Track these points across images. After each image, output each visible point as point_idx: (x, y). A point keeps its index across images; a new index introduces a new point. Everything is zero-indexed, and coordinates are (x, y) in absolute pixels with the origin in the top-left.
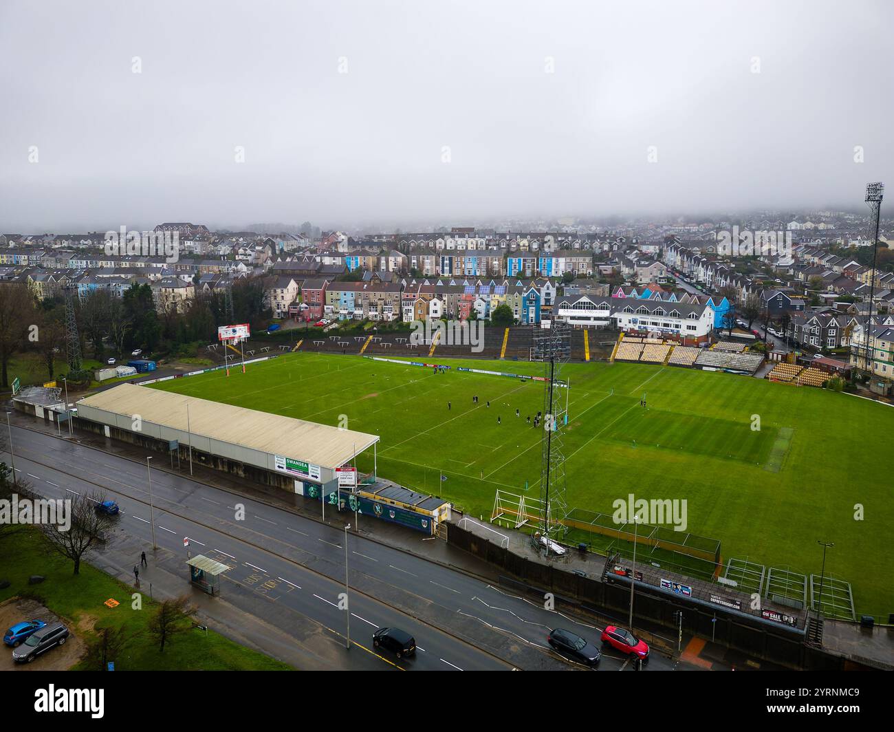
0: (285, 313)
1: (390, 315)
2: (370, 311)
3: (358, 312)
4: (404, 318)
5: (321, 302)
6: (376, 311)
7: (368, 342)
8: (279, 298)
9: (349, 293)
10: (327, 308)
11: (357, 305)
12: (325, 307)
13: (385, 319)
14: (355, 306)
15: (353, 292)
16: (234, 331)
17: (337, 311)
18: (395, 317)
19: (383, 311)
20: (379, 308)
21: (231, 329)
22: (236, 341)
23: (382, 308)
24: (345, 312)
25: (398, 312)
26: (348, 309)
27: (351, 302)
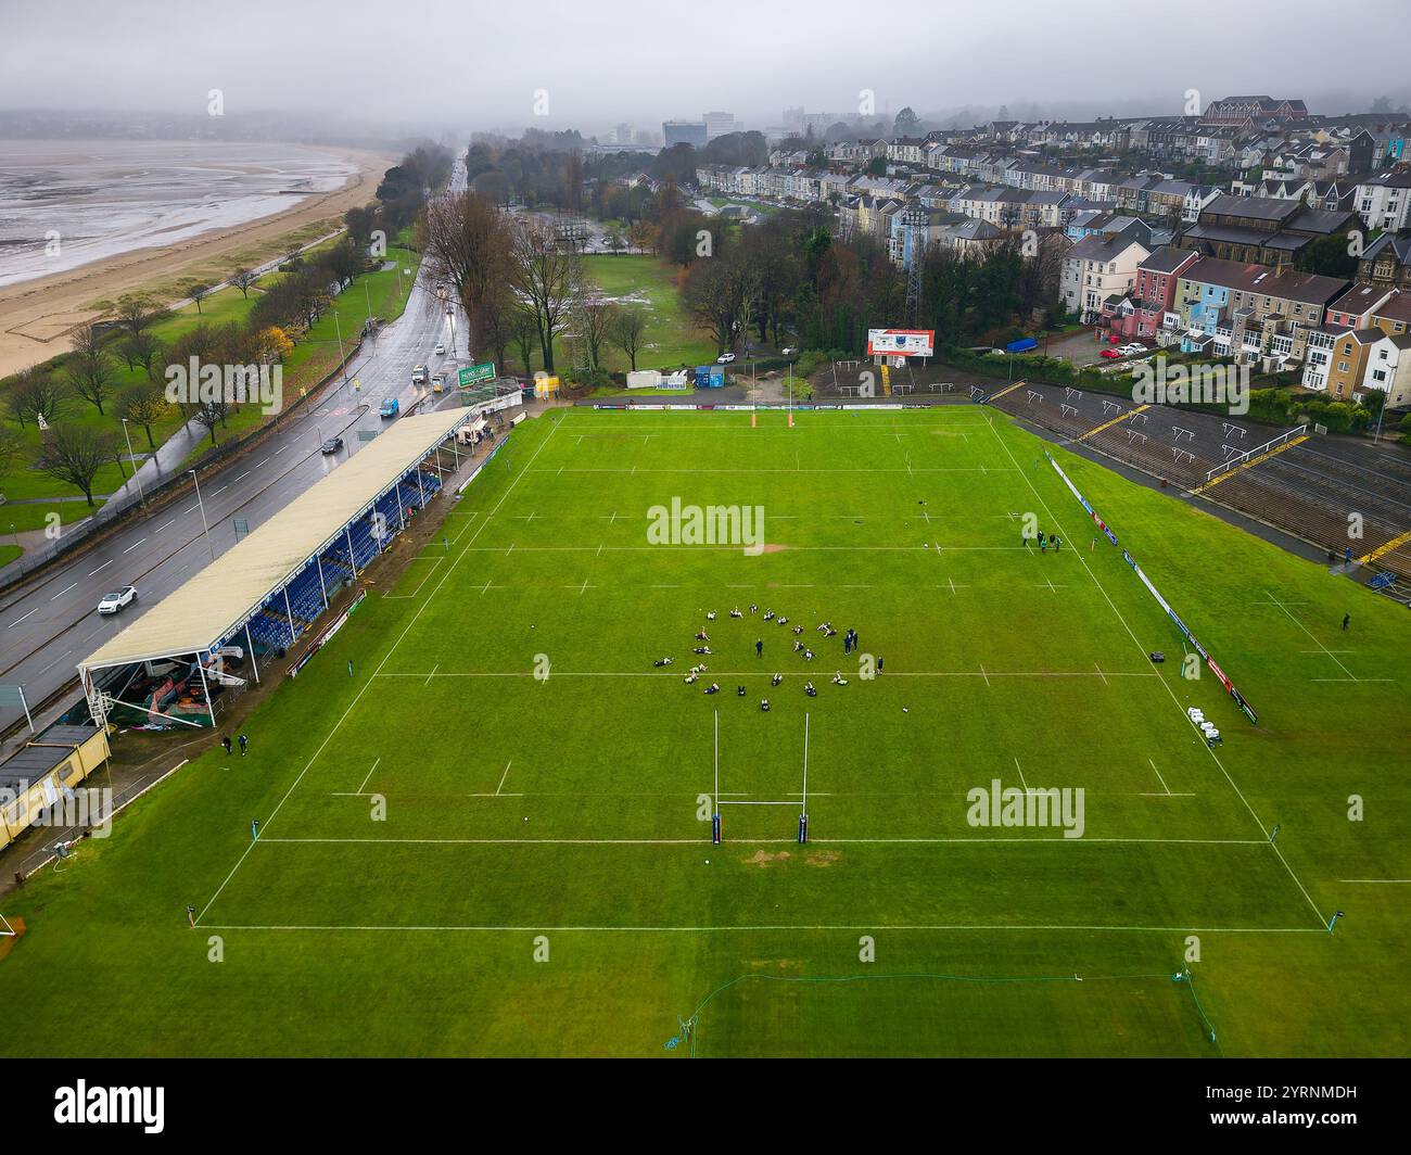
0: (1098, 315)
1: (1282, 359)
2: (1246, 341)
3: (1222, 339)
4: (1306, 375)
5: (1164, 303)
6: (1258, 344)
7: (1123, 417)
8: (1094, 282)
9: (1218, 289)
10: (1170, 320)
11: (1224, 322)
12: (1167, 315)
13: (1266, 368)
14: (1219, 324)
15: (1226, 289)
17: (1184, 328)
18: (1290, 368)
19: (1270, 346)
20: (1266, 336)
21: (893, 337)
22: (902, 360)
23: (1270, 339)
24: (1197, 333)
25: (1301, 358)
26: (1203, 329)
27: (1216, 313)
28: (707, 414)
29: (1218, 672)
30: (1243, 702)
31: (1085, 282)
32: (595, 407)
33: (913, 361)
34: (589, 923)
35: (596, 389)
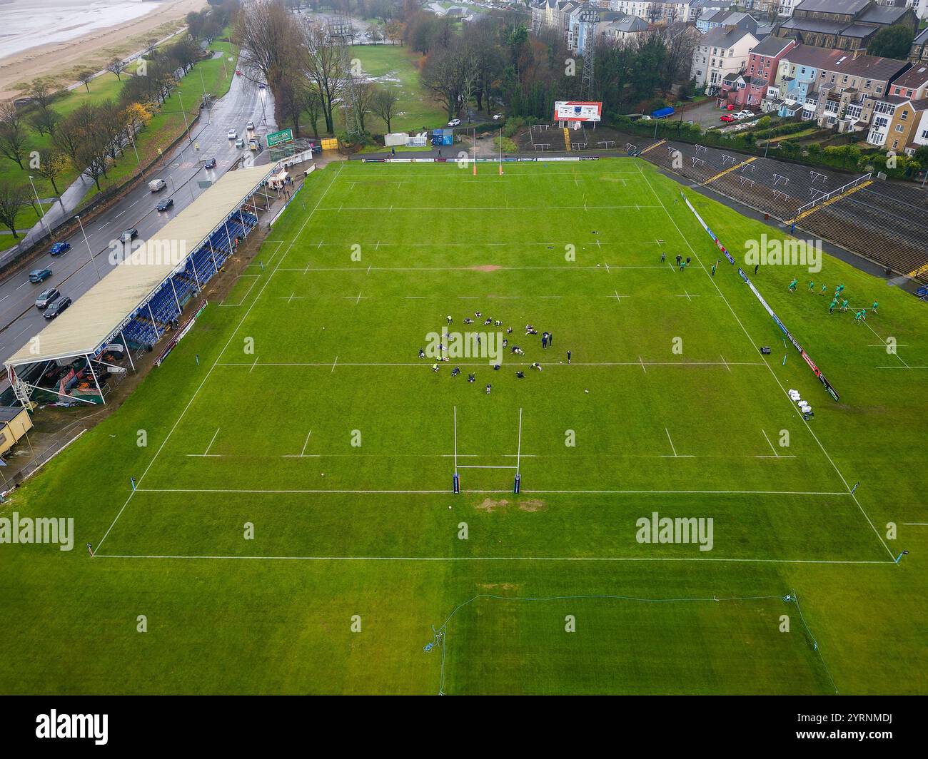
0: (719, 89)
1: (853, 122)
2: (827, 108)
3: (809, 107)
4: (870, 134)
5: (768, 79)
6: (836, 111)
7: (737, 167)
8: (717, 63)
9: (809, 69)
10: (771, 92)
11: (812, 94)
12: (770, 88)
13: (841, 129)
14: (808, 96)
15: (815, 69)
16: (578, 110)
17: (782, 98)
18: (859, 129)
19: (845, 112)
20: (842, 104)
21: (573, 107)
22: (579, 124)
23: (845, 107)
24: (791, 102)
25: (867, 121)
26: (796, 99)
27: (806, 87)
28: (441, 165)
29: (810, 362)
30: (828, 385)
31: (710, 63)
32: (364, 160)
33: (586, 125)
34: (368, 554)
35: (363, 147)
